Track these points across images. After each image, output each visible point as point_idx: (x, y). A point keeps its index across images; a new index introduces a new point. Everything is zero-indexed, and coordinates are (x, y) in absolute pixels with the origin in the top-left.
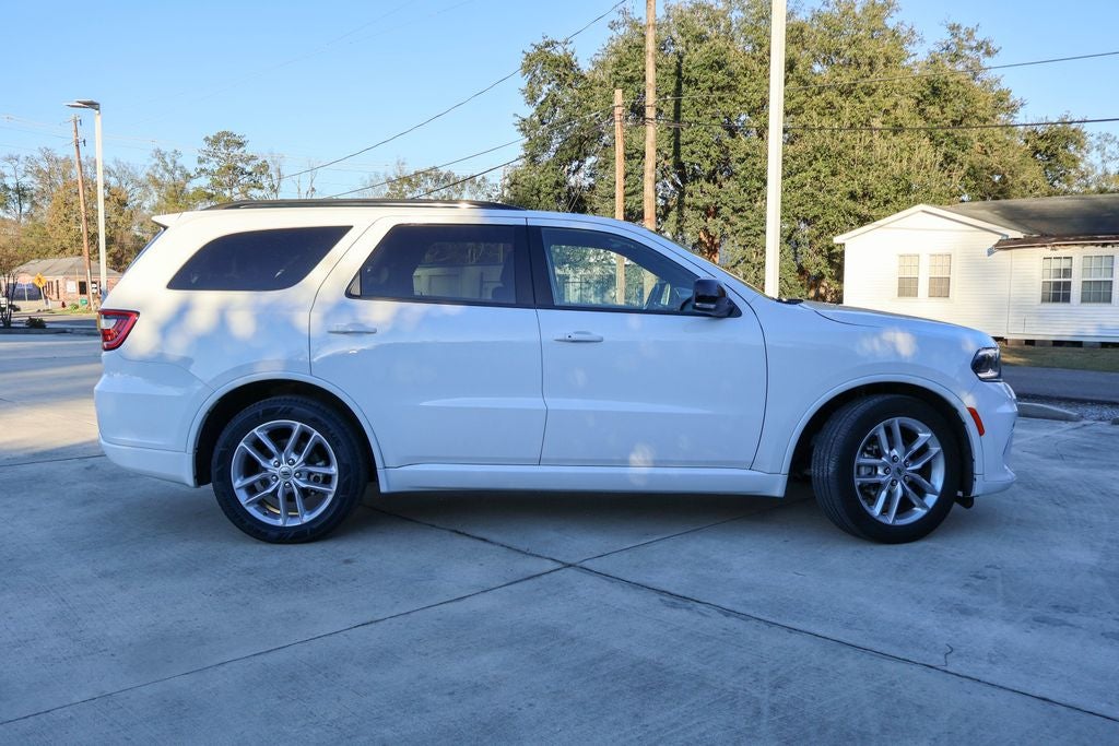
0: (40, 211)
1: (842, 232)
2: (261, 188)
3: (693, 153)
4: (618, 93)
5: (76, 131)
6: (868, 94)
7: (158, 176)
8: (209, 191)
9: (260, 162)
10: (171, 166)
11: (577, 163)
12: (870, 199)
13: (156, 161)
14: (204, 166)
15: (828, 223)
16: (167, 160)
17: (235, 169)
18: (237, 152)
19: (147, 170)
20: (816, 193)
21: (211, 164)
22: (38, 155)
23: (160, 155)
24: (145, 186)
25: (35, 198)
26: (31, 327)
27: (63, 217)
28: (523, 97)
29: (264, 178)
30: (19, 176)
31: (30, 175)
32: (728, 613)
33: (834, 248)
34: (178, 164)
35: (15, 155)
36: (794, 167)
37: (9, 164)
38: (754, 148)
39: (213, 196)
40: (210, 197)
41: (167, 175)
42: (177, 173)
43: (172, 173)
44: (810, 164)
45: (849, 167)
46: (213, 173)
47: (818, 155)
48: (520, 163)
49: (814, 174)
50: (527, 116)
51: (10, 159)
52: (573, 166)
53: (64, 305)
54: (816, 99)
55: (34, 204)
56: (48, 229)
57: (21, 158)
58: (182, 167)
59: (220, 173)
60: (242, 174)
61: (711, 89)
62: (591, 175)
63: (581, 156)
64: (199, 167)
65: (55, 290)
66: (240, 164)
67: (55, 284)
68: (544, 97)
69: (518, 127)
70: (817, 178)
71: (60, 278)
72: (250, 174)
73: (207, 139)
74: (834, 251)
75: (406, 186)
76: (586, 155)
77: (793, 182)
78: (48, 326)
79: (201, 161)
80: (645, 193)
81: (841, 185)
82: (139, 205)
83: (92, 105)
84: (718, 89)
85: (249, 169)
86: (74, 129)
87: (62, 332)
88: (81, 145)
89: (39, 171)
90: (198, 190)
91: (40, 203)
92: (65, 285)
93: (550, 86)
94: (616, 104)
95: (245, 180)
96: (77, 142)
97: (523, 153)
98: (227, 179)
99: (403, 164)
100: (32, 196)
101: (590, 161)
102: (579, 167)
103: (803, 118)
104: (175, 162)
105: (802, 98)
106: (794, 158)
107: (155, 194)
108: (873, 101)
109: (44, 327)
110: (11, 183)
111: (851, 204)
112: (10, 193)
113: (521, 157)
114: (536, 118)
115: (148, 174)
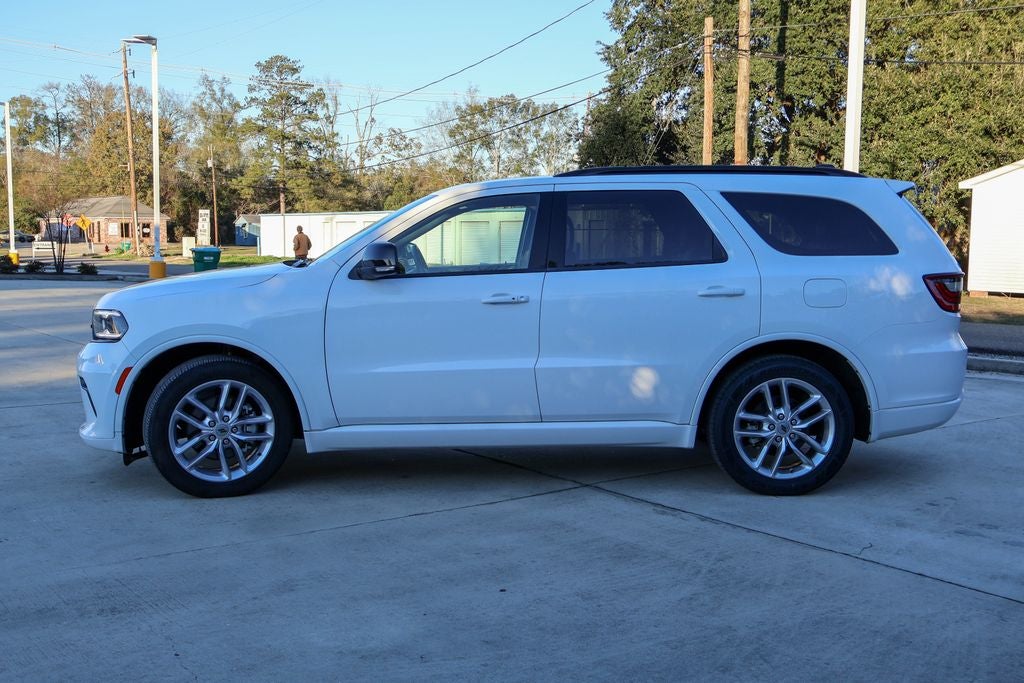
0: (81, 144)
1: (973, 175)
2: (316, 119)
3: (804, 84)
4: (709, 22)
5: (125, 62)
6: (1012, 14)
7: (204, 105)
8: (260, 123)
9: (315, 90)
10: (218, 94)
11: (668, 95)
12: (1009, 135)
13: (203, 89)
14: (254, 94)
15: (955, 165)
16: (216, 88)
17: (288, 98)
18: (291, 79)
19: (192, 99)
20: (942, 131)
21: (263, 93)
22: (80, 83)
23: (208, 82)
24: (191, 117)
25: (75, 131)
26: (83, 273)
27: (106, 152)
28: (608, 23)
29: (319, 108)
30: (59, 106)
31: (70, 105)
32: (704, 519)
33: (962, 193)
34: (226, 92)
35: (55, 83)
36: (918, 101)
37: (48, 94)
38: (872, 79)
39: (263, 128)
40: (261, 130)
41: (214, 104)
42: (225, 103)
43: (219, 102)
44: (937, 97)
45: (985, 98)
46: (263, 103)
47: (947, 87)
48: (603, 97)
49: (941, 108)
50: (611, 43)
51: (50, 87)
52: (665, 97)
53: (107, 249)
54: (948, 21)
55: (73, 136)
56: (90, 165)
57: (62, 87)
58: (230, 95)
59: (272, 102)
60: (296, 103)
61: (825, 10)
62: (685, 107)
63: (673, 85)
64: (249, 95)
65: (96, 231)
66: (293, 93)
67: (96, 225)
68: (632, 20)
69: (602, 56)
70: (944, 114)
71: (101, 219)
72: (305, 104)
73: (259, 65)
74: (963, 196)
75: (477, 116)
76: (678, 85)
77: (915, 118)
78: (100, 272)
79: (251, 89)
80: (737, 133)
81: (973, 121)
82: (183, 138)
83: (149, 40)
84: (833, 11)
85: (303, 98)
86: (123, 59)
87: (114, 279)
88: (130, 76)
89: (81, 100)
90: (248, 121)
91: (81, 136)
92: (107, 227)
93: (638, 8)
94: (706, 34)
95: (300, 110)
96: (126, 73)
97: (607, 85)
98: (279, 110)
99: (476, 91)
100: (72, 128)
101: (682, 92)
102: (670, 100)
103: (932, 43)
104: (223, 90)
105: (931, 20)
106: (918, 91)
107: (201, 125)
108: (1017, 23)
109: (95, 273)
110: (50, 114)
111: (985, 143)
112: (50, 125)
113: (605, 91)
114: (622, 46)
115: (194, 104)
